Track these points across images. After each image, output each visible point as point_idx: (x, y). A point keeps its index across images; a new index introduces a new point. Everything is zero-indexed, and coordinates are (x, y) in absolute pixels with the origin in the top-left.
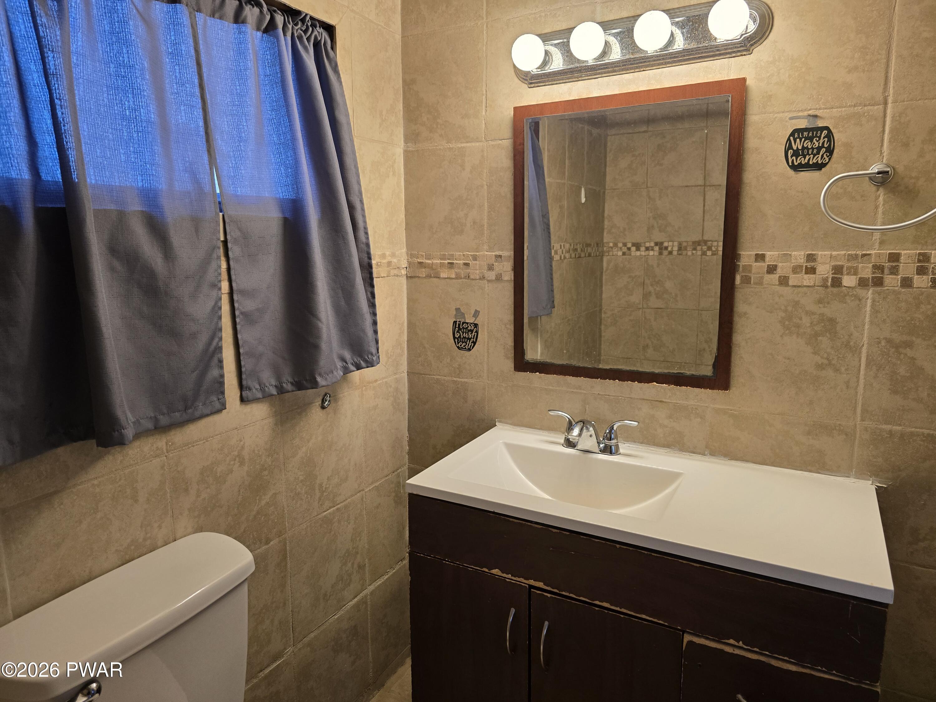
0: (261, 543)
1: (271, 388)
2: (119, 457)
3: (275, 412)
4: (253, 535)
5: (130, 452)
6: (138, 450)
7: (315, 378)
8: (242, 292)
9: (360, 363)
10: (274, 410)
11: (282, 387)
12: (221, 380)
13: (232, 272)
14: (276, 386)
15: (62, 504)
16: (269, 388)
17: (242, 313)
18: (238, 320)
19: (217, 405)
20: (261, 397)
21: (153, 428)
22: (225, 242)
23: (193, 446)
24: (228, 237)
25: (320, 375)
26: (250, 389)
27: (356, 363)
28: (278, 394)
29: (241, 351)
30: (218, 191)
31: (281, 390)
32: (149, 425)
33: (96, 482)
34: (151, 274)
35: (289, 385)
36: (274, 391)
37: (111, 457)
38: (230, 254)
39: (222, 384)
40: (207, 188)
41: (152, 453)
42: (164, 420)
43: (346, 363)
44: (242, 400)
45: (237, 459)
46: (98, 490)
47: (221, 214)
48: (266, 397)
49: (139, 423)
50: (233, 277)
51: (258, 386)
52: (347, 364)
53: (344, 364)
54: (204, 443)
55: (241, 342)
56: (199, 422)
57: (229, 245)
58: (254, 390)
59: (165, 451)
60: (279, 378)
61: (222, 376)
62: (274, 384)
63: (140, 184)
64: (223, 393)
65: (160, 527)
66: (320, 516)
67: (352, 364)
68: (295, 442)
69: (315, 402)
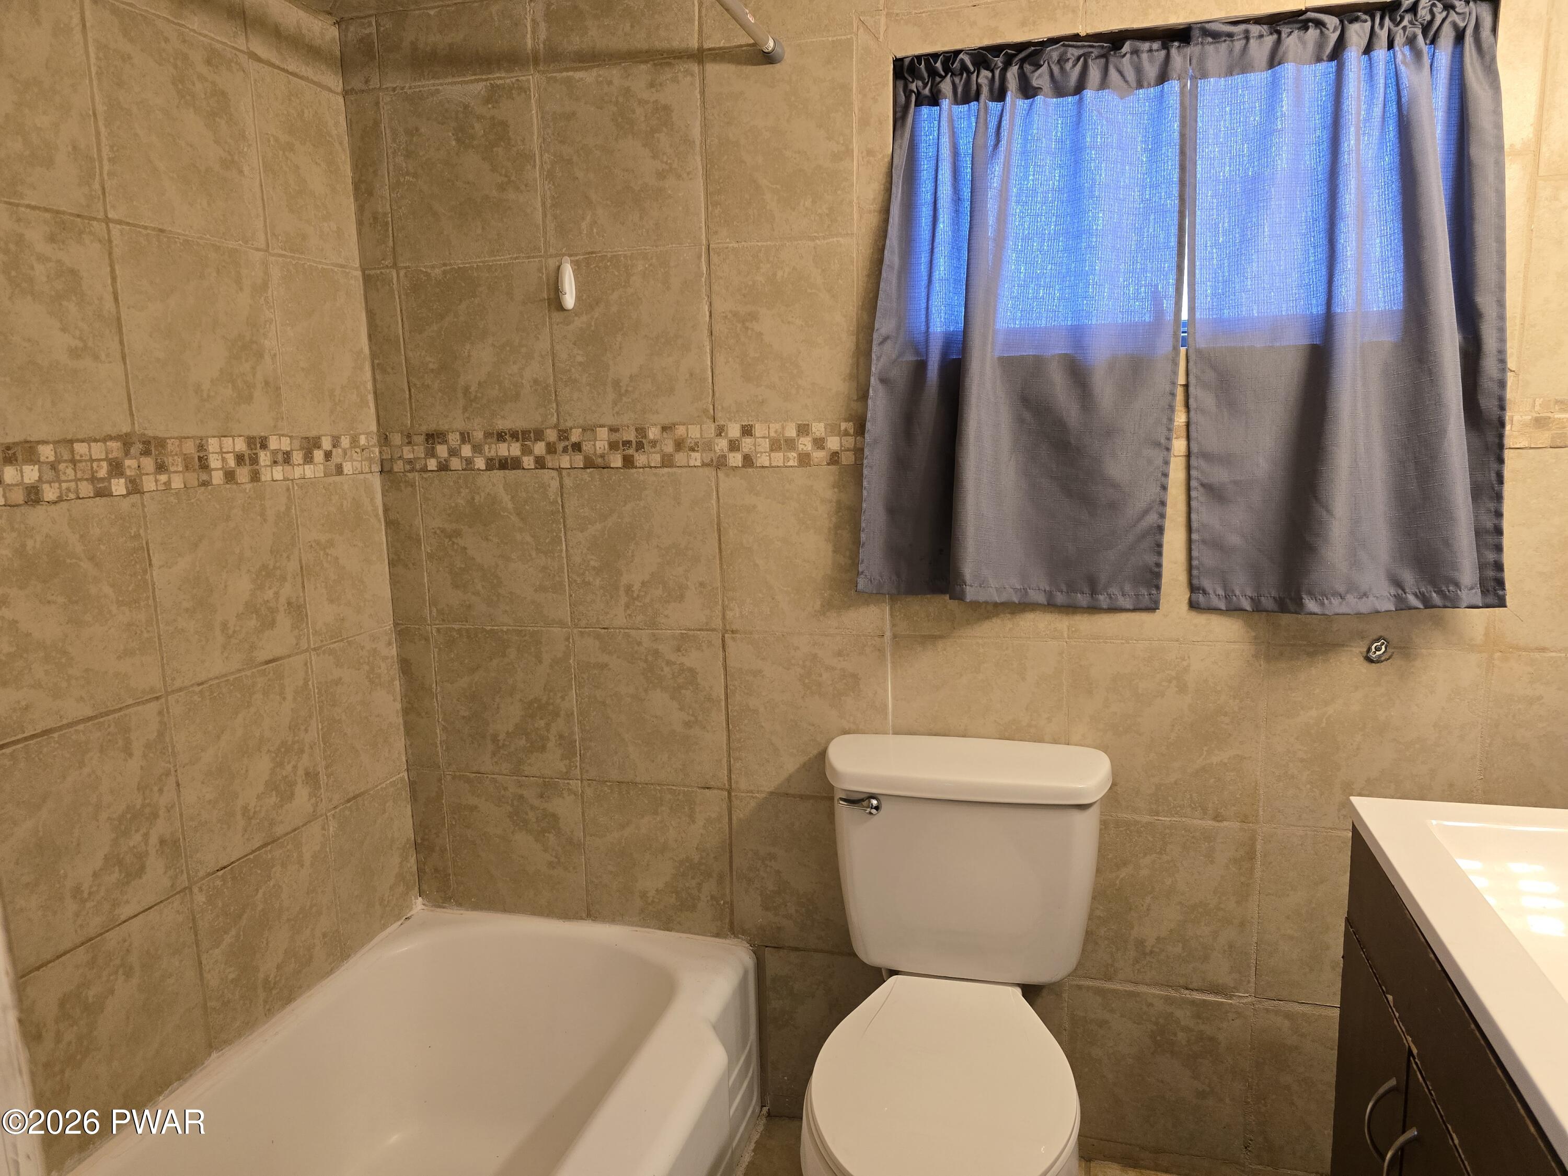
0: (1205, 813)
1: (1243, 600)
2: (1009, 625)
3: (1256, 638)
4: (1191, 795)
5: (1022, 623)
6: (1032, 623)
7: (1301, 599)
8: (1207, 456)
9: (1431, 597)
10: (1253, 634)
11: (1259, 601)
12: (1156, 570)
13: (1192, 428)
14: (1251, 598)
15: (945, 650)
16: (1239, 599)
17: (1203, 485)
18: (1194, 494)
19: (1146, 601)
20: (1223, 608)
21: (1046, 603)
22: (1186, 386)
23: (1106, 643)
24: (1190, 379)
25: (1311, 594)
26: (1205, 592)
27: (1423, 594)
28: (1253, 611)
29: (1195, 536)
30: (1185, 316)
31: (1258, 608)
32: (1041, 598)
33: (980, 641)
34: (1060, 424)
35: (1271, 601)
36: (1247, 605)
37: (999, 621)
38: (1191, 401)
39: (1158, 575)
40: (1169, 317)
41: (1048, 633)
42: (1060, 598)
43: (1404, 590)
44: (1193, 606)
45: (1174, 682)
46: (981, 650)
47: (1183, 350)
48: (1233, 610)
49: (1026, 592)
50: (1193, 434)
51: (1221, 592)
52: (1405, 593)
53: (1400, 592)
54: (1122, 643)
55: (1195, 525)
56: (1118, 615)
57: (1192, 389)
58: (1212, 596)
59: (1066, 636)
60: (1258, 588)
61: (1159, 565)
62: (1249, 593)
64: (1158, 588)
65: (1049, 720)
67: (1416, 595)
68: (1293, 695)
69: (1351, 646)
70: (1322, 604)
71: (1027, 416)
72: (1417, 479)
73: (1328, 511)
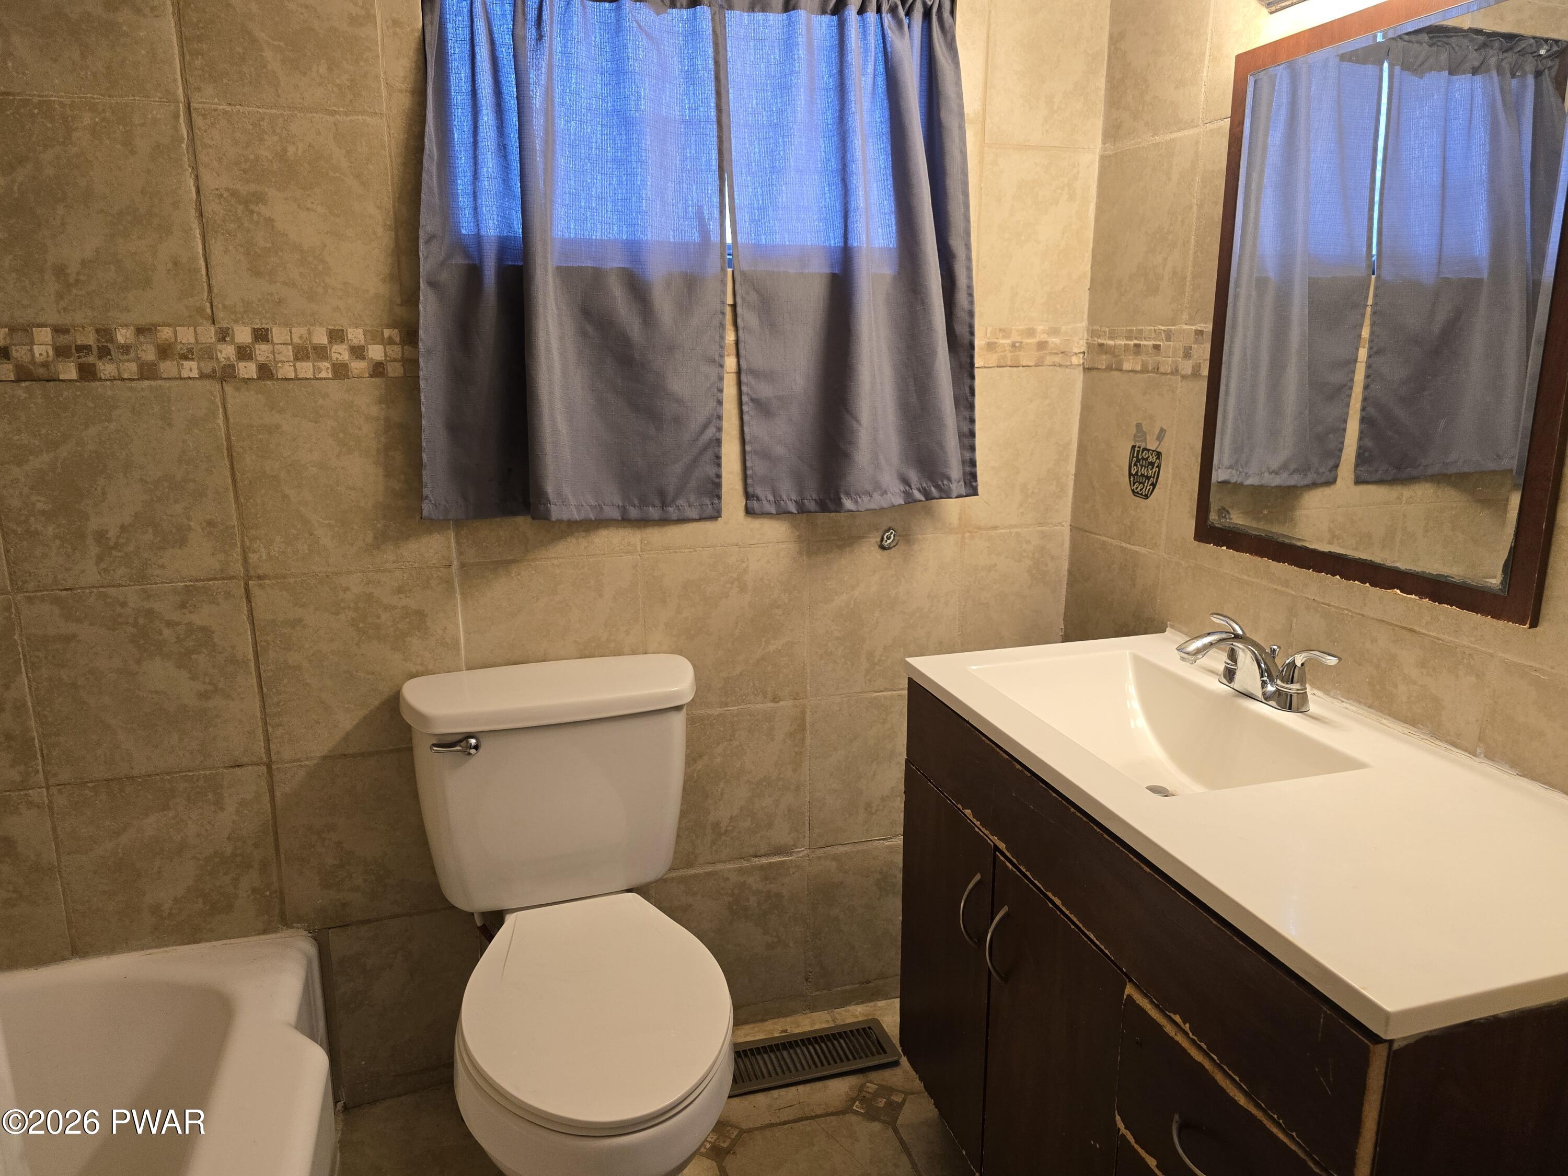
0: (765, 697)
1: (789, 503)
2: (584, 543)
3: (799, 537)
4: (754, 683)
5: (596, 540)
6: (606, 540)
7: (840, 498)
8: (754, 373)
9: (930, 490)
10: (798, 534)
11: (803, 503)
12: (717, 480)
13: (741, 346)
14: (796, 502)
15: (519, 574)
16: (786, 503)
17: (752, 400)
18: (745, 408)
19: (709, 510)
20: (774, 512)
21: (620, 518)
22: (734, 306)
23: (676, 552)
24: (737, 300)
25: (848, 494)
26: (758, 499)
27: (924, 489)
28: (798, 513)
29: (748, 448)
30: (729, 240)
31: (802, 509)
32: (616, 514)
33: (556, 562)
34: (625, 340)
35: (813, 503)
36: (793, 508)
37: (574, 540)
38: (739, 320)
39: (718, 486)
40: (715, 238)
41: (622, 547)
42: (634, 513)
43: (910, 486)
44: (749, 512)
45: (736, 583)
46: (558, 571)
47: (730, 270)
48: (782, 513)
49: (601, 508)
50: (742, 352)
51: (771, 498)
52: (911, 489)
53: (907, 488)
54: (690, 552)
55: (747, 438)
56: (686, 525)
57: (739, 309)
58: (765, 502)
59: (639, 549)
60: (801, 492)
61: (719, 476)
62: (794, 498)
63: (624, 237)
64: (719, 497)
65: (627, 633)
66: (866, 695)
67: (919, 490)
68: (829, 583)
69: (869, 537)
70: (856, 502)
71: (590, 329)
72: (916, 393)
73: (858, 422)
